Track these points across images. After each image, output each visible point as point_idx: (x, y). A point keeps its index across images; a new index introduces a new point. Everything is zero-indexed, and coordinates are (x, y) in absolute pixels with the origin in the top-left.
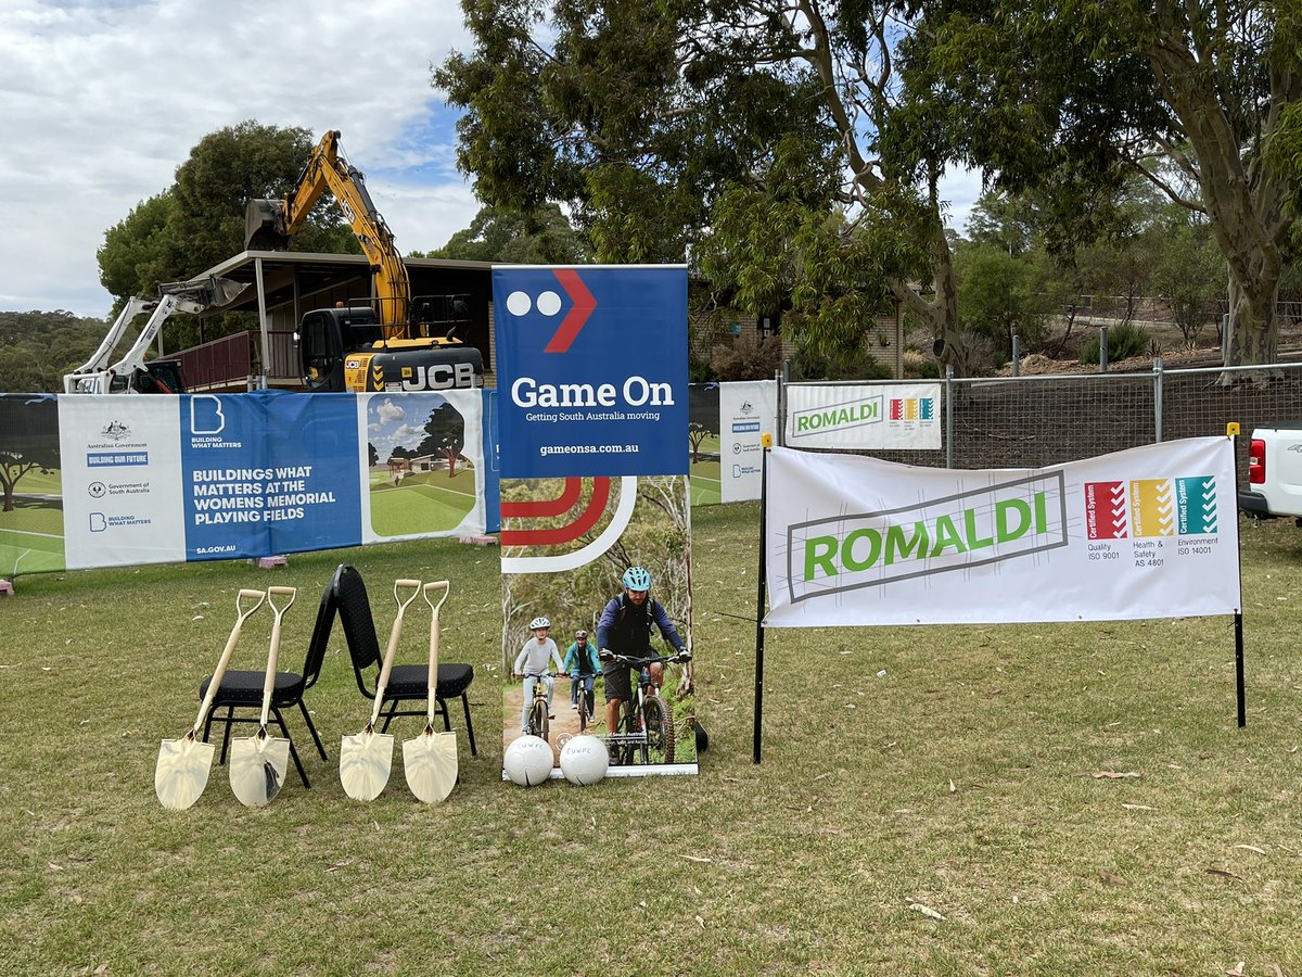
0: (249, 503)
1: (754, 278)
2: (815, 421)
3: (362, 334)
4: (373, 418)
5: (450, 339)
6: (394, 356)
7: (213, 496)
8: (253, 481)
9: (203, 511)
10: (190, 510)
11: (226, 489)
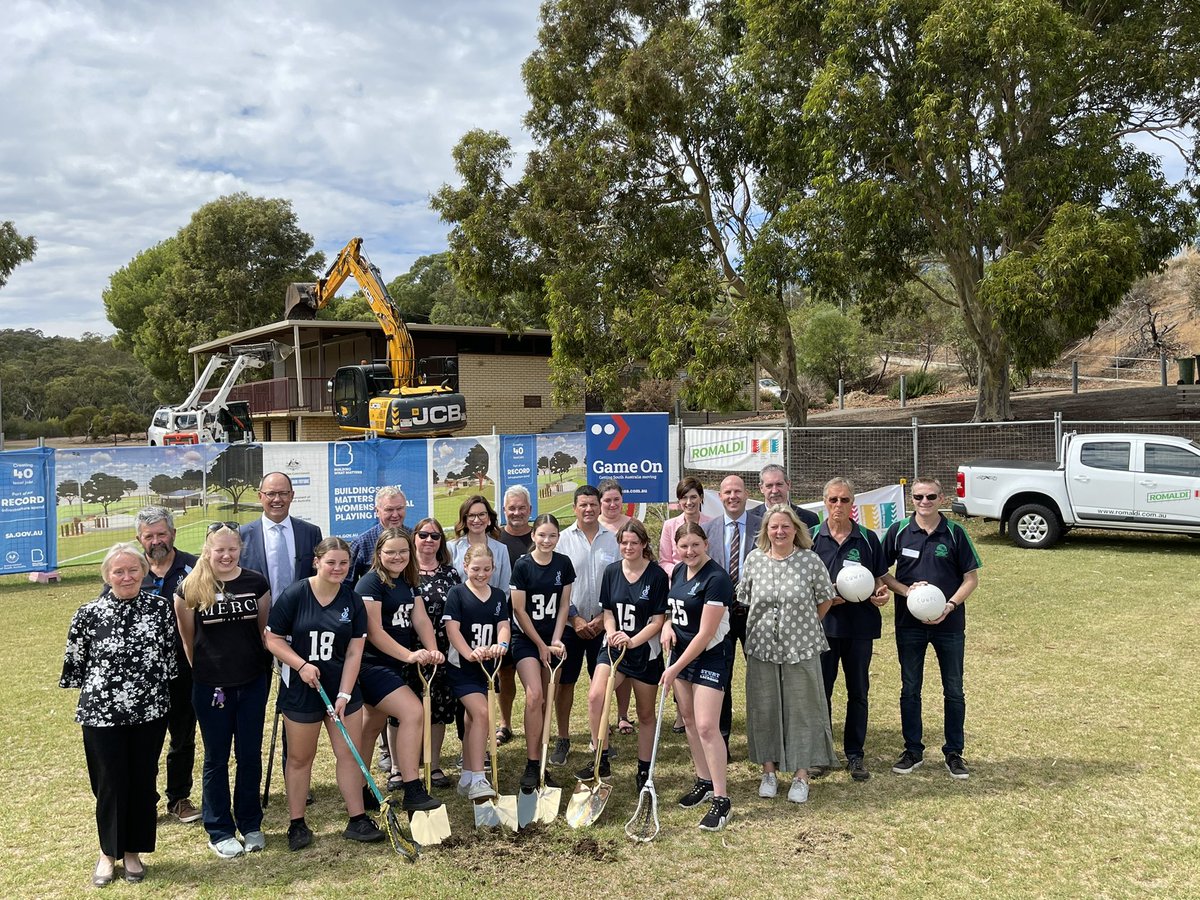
0: (366, 507)
1: (661, 356)
2: (704, 452)
3: (379, 384)
4: (436, 454)
5: (444, 388)
6: (406, 400)
7: (345, 503)
8: (368, 494)
9: (339, 513)
10: (333, 513)
11: (353, 499)
